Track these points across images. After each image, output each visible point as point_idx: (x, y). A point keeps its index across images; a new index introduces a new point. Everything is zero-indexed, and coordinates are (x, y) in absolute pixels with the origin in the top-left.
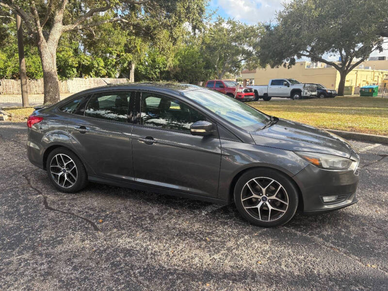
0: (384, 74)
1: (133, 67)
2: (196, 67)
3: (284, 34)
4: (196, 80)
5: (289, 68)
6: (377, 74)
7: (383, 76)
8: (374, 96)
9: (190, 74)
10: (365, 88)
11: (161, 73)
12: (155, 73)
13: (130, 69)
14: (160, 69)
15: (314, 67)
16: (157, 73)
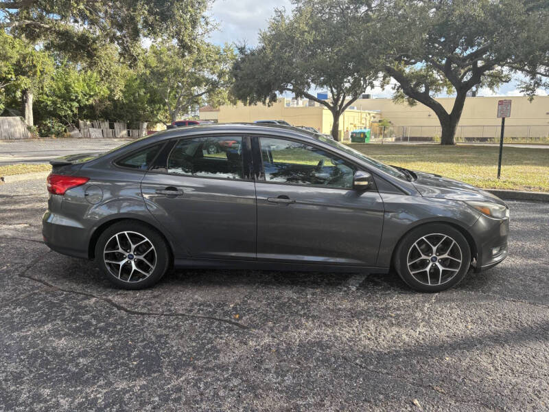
0: (371, 115)
1: (31, 98)
2: (136, 101)
3: (273, 61)
4: (137, 120)
5: (269, 106)
6: (364, 115)
7: (371, 118)
8: (367, 141)
9: (128, 111)
10: (356, 133)
11: (80, 108)
12: (71, 108)
13: (24, 102)
14: (79, 102)
15: (295, 106)
16: (74, 109)
